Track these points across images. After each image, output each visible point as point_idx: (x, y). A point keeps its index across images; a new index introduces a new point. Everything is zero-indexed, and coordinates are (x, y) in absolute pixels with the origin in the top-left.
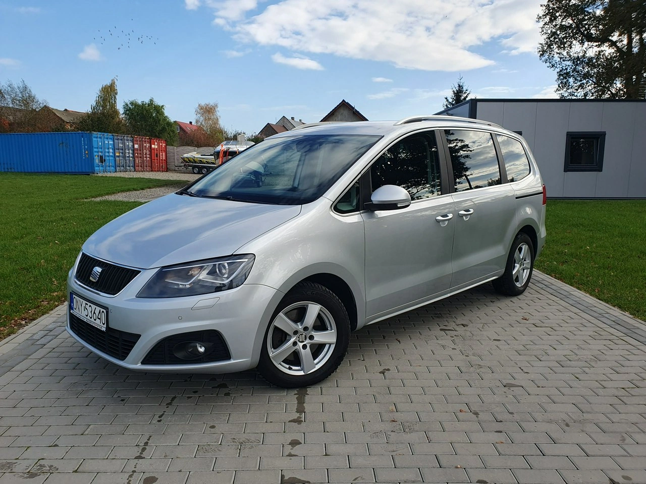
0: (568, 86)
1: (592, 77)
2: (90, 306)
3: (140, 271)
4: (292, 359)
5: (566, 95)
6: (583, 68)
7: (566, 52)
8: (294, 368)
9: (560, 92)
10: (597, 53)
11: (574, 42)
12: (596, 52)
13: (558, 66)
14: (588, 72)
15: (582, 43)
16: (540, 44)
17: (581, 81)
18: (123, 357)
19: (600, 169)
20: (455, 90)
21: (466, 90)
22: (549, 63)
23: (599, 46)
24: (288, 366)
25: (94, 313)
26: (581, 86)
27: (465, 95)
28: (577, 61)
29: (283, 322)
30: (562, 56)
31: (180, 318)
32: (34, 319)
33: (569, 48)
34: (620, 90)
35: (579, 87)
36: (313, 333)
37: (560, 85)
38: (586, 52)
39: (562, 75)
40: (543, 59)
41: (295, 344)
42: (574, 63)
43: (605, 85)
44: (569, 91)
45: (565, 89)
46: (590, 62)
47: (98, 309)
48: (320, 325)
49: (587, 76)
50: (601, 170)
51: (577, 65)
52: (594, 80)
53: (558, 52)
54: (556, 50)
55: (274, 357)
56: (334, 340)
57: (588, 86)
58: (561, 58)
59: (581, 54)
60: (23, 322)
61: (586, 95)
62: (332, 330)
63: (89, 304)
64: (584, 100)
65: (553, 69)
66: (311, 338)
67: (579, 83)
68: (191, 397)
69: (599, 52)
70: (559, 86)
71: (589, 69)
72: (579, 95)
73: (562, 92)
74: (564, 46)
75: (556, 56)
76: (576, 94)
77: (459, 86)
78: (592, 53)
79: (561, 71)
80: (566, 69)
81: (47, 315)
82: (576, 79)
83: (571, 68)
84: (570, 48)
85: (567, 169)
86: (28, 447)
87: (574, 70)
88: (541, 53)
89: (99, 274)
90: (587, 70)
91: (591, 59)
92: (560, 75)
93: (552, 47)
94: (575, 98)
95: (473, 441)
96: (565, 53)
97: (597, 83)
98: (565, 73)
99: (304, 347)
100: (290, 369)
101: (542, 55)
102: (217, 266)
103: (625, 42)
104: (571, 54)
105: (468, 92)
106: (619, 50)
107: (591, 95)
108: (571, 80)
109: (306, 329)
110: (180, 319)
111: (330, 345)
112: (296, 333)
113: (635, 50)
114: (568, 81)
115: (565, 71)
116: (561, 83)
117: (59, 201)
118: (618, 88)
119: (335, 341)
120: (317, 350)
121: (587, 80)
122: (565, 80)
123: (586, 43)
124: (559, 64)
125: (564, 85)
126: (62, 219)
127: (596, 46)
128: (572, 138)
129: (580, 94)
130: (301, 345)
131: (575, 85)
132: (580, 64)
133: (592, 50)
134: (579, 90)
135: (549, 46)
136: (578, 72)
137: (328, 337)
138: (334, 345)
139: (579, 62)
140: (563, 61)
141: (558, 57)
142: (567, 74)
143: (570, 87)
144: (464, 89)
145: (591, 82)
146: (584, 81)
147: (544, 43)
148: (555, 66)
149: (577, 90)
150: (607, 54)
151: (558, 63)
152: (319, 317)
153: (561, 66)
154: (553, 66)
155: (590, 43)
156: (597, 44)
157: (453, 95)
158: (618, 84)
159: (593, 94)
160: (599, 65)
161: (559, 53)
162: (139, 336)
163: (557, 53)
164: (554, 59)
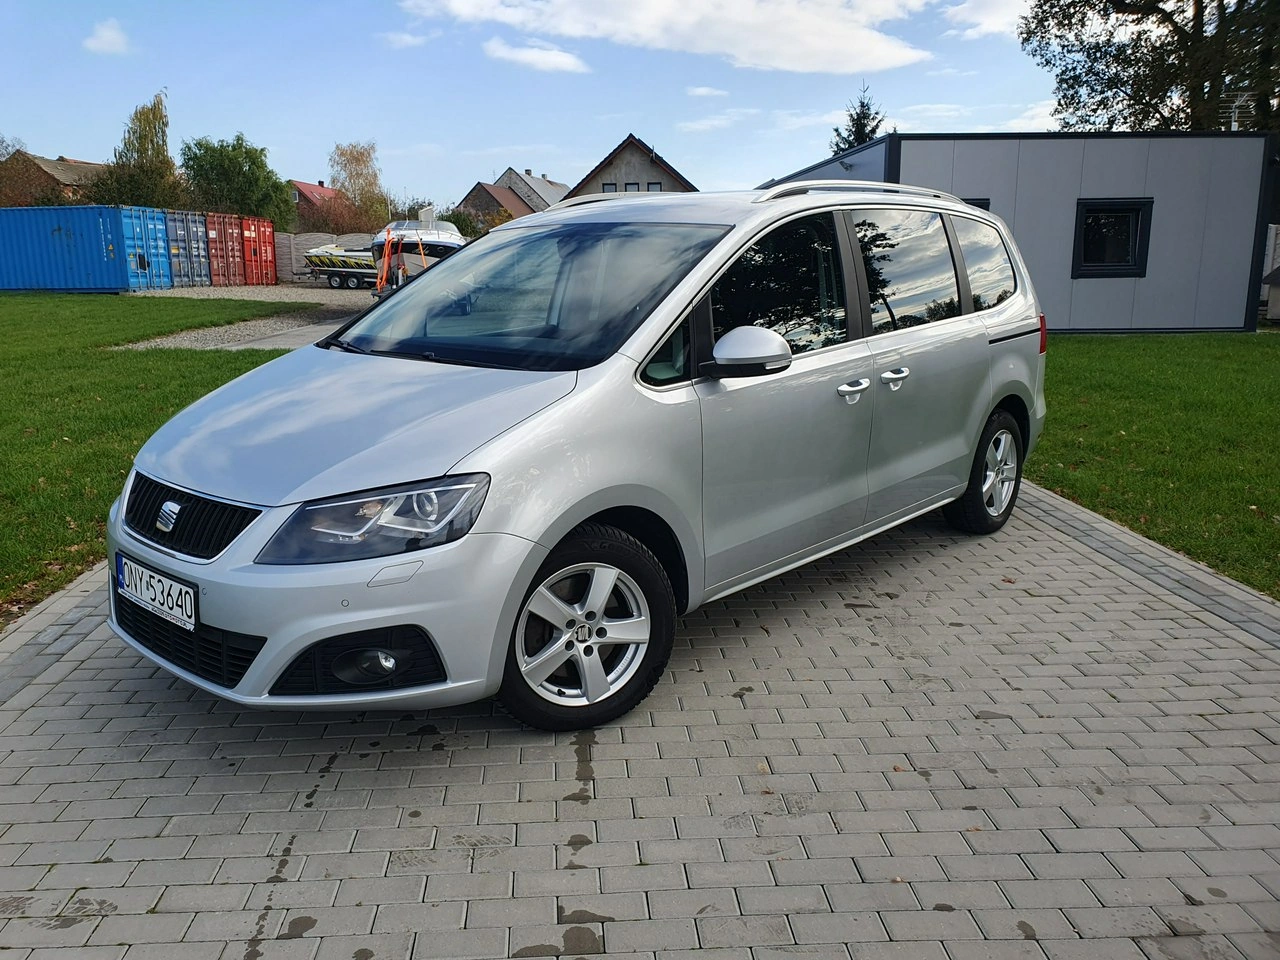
0: (1078, 104)
1: (1124, 84)
2: (159, 581)
3: (261, 512)
4: (564, 674)
5: (1073, 121)
6: (1108, 67)
7: (1073, 33)
8: (568, 692)
9: (1061, 116)
10: (1135, 37)
11: (1090, 14)
12: (1133, 33)
13: (1058, 62)
14: (1117, 74)
15: (1106, 15)
16: (1023, 18)
17: (1102, 92)
18: (232, 682)
19: (1140, 272)
20: (854, 113)
21: (877, 113)
22: (1039, 57)
23: (1138, 21)
24: (556, 689)
25: (169, 594)
26: (1103, 103)
27: (874, 123)
28: (1095, 51)
29: (547, 604)
30: (1066, 43)
31: (345, 603)
32: (36, 602)
33: (1079, 27)
34: (1179, 110)
35: (1099, 106)
36: (605, 624)
37: (1062, 102)
38: (1112, 34)
39: (1066, 81)
40: (1029, 48)
41: (569, 645)
42: (1088, 56)
43: (1151, 100)
44: (1079, 113)
45: (1071, 110)
46: (1120, 55)
47: (177, 587)
48: (618, 608)
49: (1114, 82)
50: (1142, 274)
51: (1096, 60)
52: (1129, 91)
53: (1059, 34)
54: (1055, 31)
55: (530, 673)
56: (645, 635)
57: (1117, 103)
58: (1063, 47)
59: (1103, 39)
60: (15, 609)
61: (1111, 122)
62: (640, 615)
63: (157, 577)
64: (1107, 134)
65: (1047, 68)
66: (601, 632)
67: (1099, 98)
68: (368, 755)
69: (1139, 33)
70: (1060, 104)
71: (1119, 68)
72: (1098, 121)
73: (1064, 115)
74: (1070, 22)
75: (1054, 42)
76: (1092, 119)
77: (863, 105)
78: (1123, 36)
79: (1063, 73)
80: (1074, 69)
81: (62, 592)
82: (1093, 90)
83: (1083, 67)
84: (1082, 27)
85: (1077, 274)
86: (53, 865)
87: (1090, 71)
88: (1025, 36)
89: (175, 517)
90: (1114, 71)
91: (1122, 48)
92: (1062, 81)
93: (1046, 24)
94: (1088, 127)
95: (922, 828)
96: (1071, 37)
97: (1135, 98)
98: (1071, 78)
99: (588, 651)
100: (561, 694)
101: (1026, 40)
102: (414, 498)
103: (1190, 13)
104: (1084, 38)
105: (879, 117)
106: (1177, 29)
107: (1122, 120)
108: (1084, 91)
109: (590, 616)
110: (346, 606)
111: (638, 645)
112: (571, 624)
113: (1210, 30)
114: (1076, 93)
115: (1072, 74)
116: (1063, 97)
117: (61, 351)
118: (1175, 107)
119: (648, 637)
120: (612, 655)
121: (1115, 90)
122: (1071, 92)
123: (1113, 16)
124: (1060, 59)
125: (1070, 101)
126: (71, 389)
127: (1133, 21)
128: (1088, 211)
129: (1100, 120)
130: (581, 647)
131: (1092, 100)
132: (1100, 58)
133: (1124, 30)
134: (1099, 112)
135: (1041, 22)
136: (1097, 74)
137: (634, 631)
138: (646, 645)
139: (1098, 55)
140: (1069, 52)
141: (1059, 44)
142: (1076, 78)
143: (1082, 105)
144: (872, 111)
145: (1122, 94)
146: (1109, 94)
147: (1030, 15)
148: (1053, 62)
149: (1095, 111)
150: (1153, 39)
151: (1058, 57)
152: (616, 592)
153: (1064, 63)
154: (1048, 62)
155: (1120, 15)
156: (1135, 17)
157: (851, 124)
158: (1176, 99)
159: (1125, 118)
160: (1138, 60)
161: (1060, 37)
162: (262, 641)
163: (1056, 36)
164: (1051, 48)
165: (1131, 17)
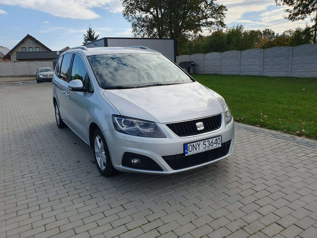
1: (145, 27)
7: (134, 15)
11: (136, 11)
13: (132, 21)
15: (139, 12)
16: (123, 11)
17: (141, 28)
20: (88, 31)
21: (93, 31)
23: (146, 13)
27: (93, 33)
34: (156, 33)
35: (141, 31)
37: (134, 30)
39: (134, 25)
42: (137, 20)
43: (151, 30)
44: (137, 32)
45: (136, 32)
49: (143, 26)
51: (139, 21)
53: (131, 15)
54: (130, 14)
57: (145, 31)
58: (132, 18)
59: (140, 16)
67: (141, 29)
69: (146, 16)
70: (133, 30)
71: (144, 23)
72: (141, 34)
73: (134, 33)
74: (133, 12)
75: (130, 17)
76: (140, 34)
77: (90, 29)
79: (133, 23)
80: (135, 23)
82: (139, 27)
87: (138, 23)
88: (124, 15)
91: (144, 19)
92: (133, 25)
93: (128, 12)
96: (133, 16)
97: (148, 30)
98: (135, 25)
101: (124, 16)
103: (155, 12)
104: (136, 16)
105: (94, 32)
106: (154, 16)
108: (137, 28)
113: (160, 16)
114: (136, 28)
116: (134, 29)
118: (155, 32)
121: (144, 28)
122: (135, 28)
125: (135, 30)
133: (144, 15)
134: (141, 32)
135: (127, 12)
136: (140, 24)
139: (139, 20)
140: (133, 19)
141: (131, 17)
142: (136, 25)
143: (138, 30)
144: (92, 30)
145: (145, 29)
146: (143, 28)
147: (124, 10)
149: (140, 32)
150: (149, 17)
153: (133, 21)
154: (129, 21)
155: (142, 12)
156: (145, 12)
157: (88, 33)
158: (155, 30)
159: (146, 34)
160: (147, 22)
164: (130, 18)
165: (144, 12)
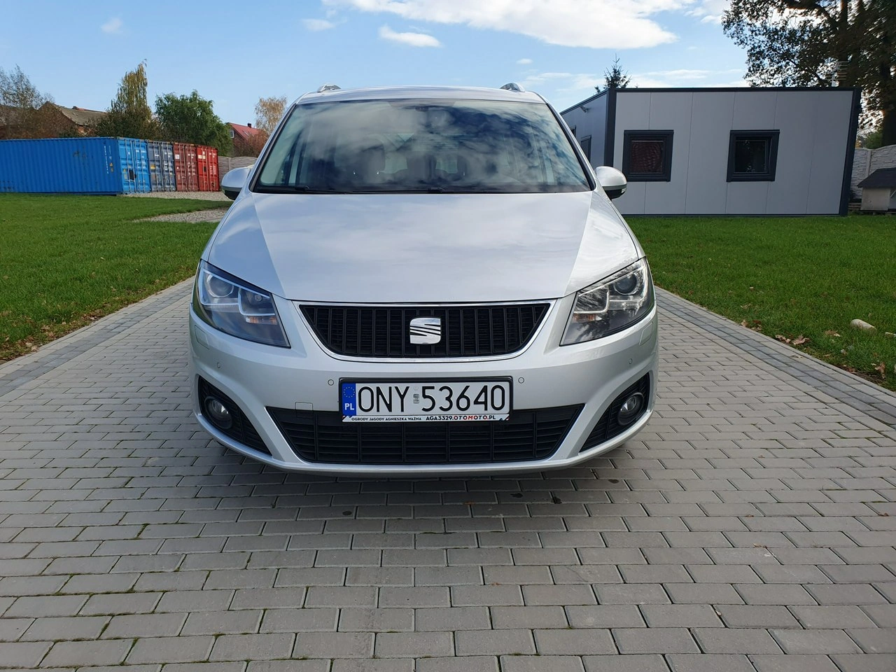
0: (762, 70)
1: (793, 57)
5: (758, 82)
6: (782, 45)
7: (759, 22)
9: (751, 79)
10: (802, 25)
11: (771, 8)
12: (801, 22)
13: (749, 42)
14: (789, 49)
15: (781, 9)
16: (726, 11)
17: (779, 62)
19: (771, 178)
20: (609, 77)
21: (625, 77)
22: (736, 38)
23: (805, 14)
26: (779, 70)
27: (623, 84)
28: (773, 34)
30: (754, 29)
33: (764, 18)
35: (776, 71)
37: (752, 69)
38: (786, 22)
39: (754, 55)
40: (728, 32)
42: (769, 38)
43: (811, 68)
44: (763, 77)
45: (758, 74)
46: (792, 37)
49: (787, 56)
50: (773, 180)
51: (774, 40)
52: (796, 62)
53: (750, 22)
54: (748, 20)
57: (788, 70)
58: (752, 31)
59: (780, 26)
61: (784, 83)
64: (783, 89)
65: (741, 46)
67: (776, 66)
69: (805, 22)
70: (750, 70)
71: (790, 46)
72: (775, 82)
73: (753, 78)
74: (758, 14)
75: (747, 29)
76: (772, 81)
77: (615, 71)
78: (794, 24)
79: (752, 49)
80: (760, 47)
82: (772, 61)
83: (766, 45)
84: (767, 17)
85: (729, 179)
87: (771, 48)
88: (726, 24)
90: (787, 48)
91: (793, 32)
92: (751, 55)
93: (740, 15)
94: (770, 86)
96: (758, 24)
97: (801, 66)
98: (757, 53)
101: (727, 27)
103: (839, 9)
104: (768, 25)
105: (626, 80)
106: (829, 19)
107: (792, 82)
108: (766, 61)
114: (761, 62)
115: (758, 50)
116: (753, 66)
121: (787, 61)
122: (758, 62)
123: (787, 10)
125: (756, 68)
127: (801, 14)
128: (737, 138)
129: (777, 81)
131: (772, 68)
132: (778, 39)
133: (795, 19)
134: (776, 76)
135: (737, 15)
136: (775, 50)
139: (776, 37)
140: (756, 35)
141: (750, 30)
142: (761, 53)
143: (765, 71)
144: (622, 76)
145: (791, 64)
146: (783, 63)
147: (730, 10)
148: (745, 42)
149: (773, 75)
150: (814, 26)
151: (749, 39)
153: (753, 43)
154: (742, 42)
155: (792, 10)
156: (803, 11)
157: (607, 84)
159: (794, 80)
161: (750, 25)
163: (748, 24)
164: (744, 32)
165: (800, 11)
